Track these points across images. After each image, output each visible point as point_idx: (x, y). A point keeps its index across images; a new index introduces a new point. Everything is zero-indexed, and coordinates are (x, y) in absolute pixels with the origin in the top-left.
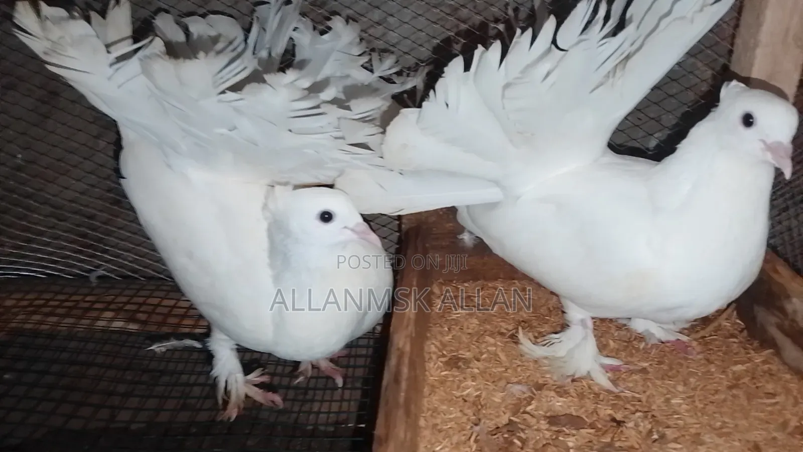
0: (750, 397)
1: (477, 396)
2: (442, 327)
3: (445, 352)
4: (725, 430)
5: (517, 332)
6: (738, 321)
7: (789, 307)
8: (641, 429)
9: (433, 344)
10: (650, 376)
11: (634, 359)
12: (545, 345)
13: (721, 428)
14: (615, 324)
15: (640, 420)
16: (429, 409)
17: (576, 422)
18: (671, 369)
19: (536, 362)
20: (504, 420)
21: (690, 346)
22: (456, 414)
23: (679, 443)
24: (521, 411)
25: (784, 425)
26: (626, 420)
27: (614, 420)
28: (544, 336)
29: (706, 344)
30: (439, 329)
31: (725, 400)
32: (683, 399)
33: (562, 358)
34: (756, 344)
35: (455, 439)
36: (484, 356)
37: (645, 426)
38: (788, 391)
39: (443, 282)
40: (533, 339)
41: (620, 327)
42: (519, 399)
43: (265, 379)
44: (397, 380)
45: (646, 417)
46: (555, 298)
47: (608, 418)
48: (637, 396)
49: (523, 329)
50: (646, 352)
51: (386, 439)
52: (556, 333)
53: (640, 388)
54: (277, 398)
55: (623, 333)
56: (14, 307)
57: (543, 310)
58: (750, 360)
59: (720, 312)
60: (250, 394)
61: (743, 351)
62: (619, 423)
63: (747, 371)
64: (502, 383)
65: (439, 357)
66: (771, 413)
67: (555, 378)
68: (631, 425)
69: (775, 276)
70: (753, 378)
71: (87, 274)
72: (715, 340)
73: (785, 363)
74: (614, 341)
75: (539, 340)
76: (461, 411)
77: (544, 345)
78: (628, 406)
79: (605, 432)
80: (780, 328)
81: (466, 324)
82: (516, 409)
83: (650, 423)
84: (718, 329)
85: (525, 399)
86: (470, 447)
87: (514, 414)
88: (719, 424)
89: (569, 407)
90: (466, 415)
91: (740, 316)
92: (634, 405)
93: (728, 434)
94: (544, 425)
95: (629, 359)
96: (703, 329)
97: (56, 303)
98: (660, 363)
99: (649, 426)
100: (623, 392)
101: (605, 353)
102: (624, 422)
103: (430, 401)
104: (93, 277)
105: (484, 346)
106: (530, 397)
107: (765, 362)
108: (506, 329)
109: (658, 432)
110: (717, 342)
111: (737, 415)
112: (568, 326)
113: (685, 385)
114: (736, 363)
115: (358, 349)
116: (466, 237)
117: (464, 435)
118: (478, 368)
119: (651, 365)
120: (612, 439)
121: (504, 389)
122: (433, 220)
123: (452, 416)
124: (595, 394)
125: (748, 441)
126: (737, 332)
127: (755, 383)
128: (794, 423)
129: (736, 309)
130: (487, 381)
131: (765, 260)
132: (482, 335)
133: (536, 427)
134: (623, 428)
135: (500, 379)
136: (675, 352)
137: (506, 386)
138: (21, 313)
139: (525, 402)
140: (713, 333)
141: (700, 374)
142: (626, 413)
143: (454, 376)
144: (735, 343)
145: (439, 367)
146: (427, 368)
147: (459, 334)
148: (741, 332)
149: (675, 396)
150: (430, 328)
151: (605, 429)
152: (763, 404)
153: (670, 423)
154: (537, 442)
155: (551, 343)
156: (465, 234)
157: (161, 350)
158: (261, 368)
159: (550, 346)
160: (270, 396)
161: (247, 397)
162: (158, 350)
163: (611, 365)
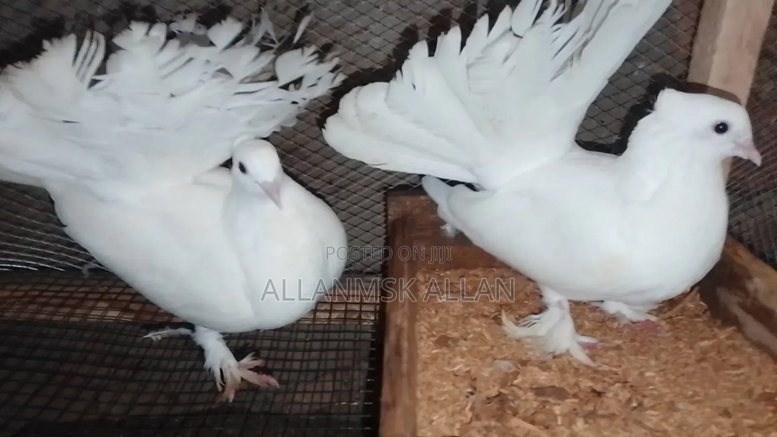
0: (717, 369)
1: (467, 372)
2: (428, 309)
3: (434, 333)
4: (697, 398)
5: (500, 315)
6: (702, 303)
7: (751, 287)
8: (620, 397)
9: (423, 325)
10: (624, 352)
11: (608, 338)
12: (527, 325)
13: (692, 396)
14: (589, 307)
15: (619, 391)
16: (423, 383)
17: (560, 394)
18: (643, 346)
19: (518, 341)
20: (493, 392)
21: (658, 326)
22: (448, 387)
23: (656, 410)
24: (509, 384)
25: (750, 393)
26: (606, 391)
27: (594, 391)
28: (524, 317)
29: (673, 323)
30: (426, 312)
31: (694, 372)
32: (657, 372)
33: (543, 337)
34: (719, 322)
35: (450, 409)
36: (471, 336)
37: (625, 395)
38: (751, 363)
39: (426, 270)
40: (515, 320)
41: (595, 309)
42: (507, 374)
43: (258, 363)
44: (398, 353)
45: (624, 387)
46: (532, 284)
47: (589, 390)
48: (614, 369)
50: (619, 332)
51: (393, 404)
52: (535, 314)
53: (615, 363)
54: (273, 381)
55: (597, 314)
56: (10, 297)
57: (522, 295)
58: (714, 336)
59: (684, 295)
60: (245, 377)
61: (708, 329)
62: (599, 394)
63: (713, 346)
64: (489, 360)
65: (429, 337)
66: (737, 382)
67: (537, 355)
68: (610, 395)
69: (736, 259)
70: (719, 352)
71: (79, 268)
72: (681, 320)
73: (747, 338)
74: (589, 321)
75: (519, 322)
76: (453, 385)
77: (525, 326)
78: (606, 379)
79: (587, 402)
80: (742, 306)
81: (451, 307)
82: (506, 380)
83: (629, 392)
84: (684, 310)
85: (512, 373)
86: (465, 415)
87: (503, 386)
88: (690, 393)
89: (552, 380)
90: (457, 388)
91: (703, 298)
92: (611, 378)
93: (699, 402)
94: (531, 395)
95: (604, 338)
96: (670, 310)
97: (51, 294)
98: (633, 340)
99: (628, 395)
100: (601, 367)
101: (581, 332)
102: (604, 393)
103: (422, 377)
104: (85, 270)
105: (468, 327)
106: (515, 372)
107: (728, 338)
108: (489, 312)
109: (637, 399)
110: (684, 322)
111: (706, 385)
112: (547, 308)
113: (657, 359)
114: (703, 339)
115: (347, 334)
116: (448, 229)
117: (458, 406)
118: (466, 347)
119: (624, 343)
120: (595, 407)
121: (491, 365)
122: (418, 211)
123: (445, 389)
124: (575, 369)
125: (718, 408)
126: (700, 313)
127: (721, 357)
128: (758, 390)
129: (699, 292)
130: (476, 357)
131: (726, 245)
132: (467, 317)
133: (524, 398)
134: (604, 399)
135: (487, 356)
136: (645, 331)
137: (493, 362)
138: (17, 303)
139: (511, 377)
140: (679, 314)
141: (670, 350)
142: (606, 385)
143: (444, 354)
144: (700, 322)
145: (429, 346)
146: (419, 346)
147: (446, 316)
148: (705, 312)
149: (648, 369)
150: (419, 312)
151: (587, 399)
152: (730, 374)
153: (645, 393)
154: (526, 411)
155: (531, 324)
156: (447, 225)
157: (156, 338)
158: (254, 353)
159: (531, 327)
160: (265, 378)
161: (242, 379)
162: (154, 338)
163: (587, 343)
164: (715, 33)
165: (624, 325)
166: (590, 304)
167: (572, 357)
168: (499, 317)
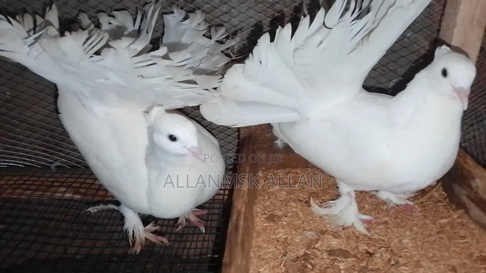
0: (450, 239)
1: (285, 238)
2: (264, 196)
3: (266, 212)
4: (435, 259)
5: (310, 199)
6: (443, 193)
7: (474, 185)
8: (384, 258)
9: (259, 207)
10: (389, 226)
11: (380, 216)
13: (432, 257)
14: (369, 194)
15: (383, 253)
16: (256, 246)
17: (345, 254)
18: (402, 221)
19: (321, 217)
20: (301, 252)
21: (414, 208)
22: (272, 249)
23: (407, 267)
24: (312, 247)
25: (471, 255)
27: (368, 252)
29: (424, 207)
30: (263, 198)
31: (435, 241)
32: (410, 240)
33: (337, 215)
34: (454, 206)
35: (272, 264)
36: (290, 214)
37: (387, 256)
38: (473, 235)
39: (265, 169)
41: (372, 197)
42: (311, 240)
43: (157, 228)
44: (236, 229)
45: (387, 251)
46: (332, 179)
47: (364, 252)
48: (382, 238)
49: (313, 198)
50: (387, 212)
51: (230, 265)
53: (383, 233)
54: (165, 240)
55: (374, 200)
56: (5, 184)
57: (326, 186)
58: (450, 216)
59: (431, 187)
60: (148, 238)
61: (446, 211)
62: (371, 255)
63: (448, 223)
64: (300, 231)
65: (262, 215)
66: (463, 248)
67: (332, 227)
68: (378, 255)
69: (465, 166)
70: (452, 227)
71: (50, 165)
72: (430, 204)
73: (471, 218)
74: (368, 205)
75: (322, 204)
76: (276, 247)
77: (326, 208)
78: (376, 244)
79: (363, 260)
80: (468, 196)
81: (278, 195)
82: (309, 246)
83: (390, 254)
84: (431, 197)
85: (314, 240)
86: (281, 269)
87: (308, 249)
88: (431, 255)
89: (341, 245)
90: (278, 249)
91: (444, 190)
92: (380, 244)
93: (437, 261)
94: (325, 255)
95: (377, 215)
96: (422, 197)
97: (31, 182)
98: (396, 218)
99: (389, 256)
100: (373, 236)
101: (363, 212)
102: (374, 254)
103: (257, 241)
104: (53, 167)
105: (289, 208)
106: (317, 238)
107: (459, 217)
108: (303, 198)
109: (394, 260)
110: (431, 206)
111: (442, 249)
112: (341, 196)
113: (411, 231)
114: (442, 218)
115: (214, 210)
116: (279, 142)
117: (277, 262)
118: (286, 222)
119: (390, 219)
120: (367, 264)
121: (301, 234)
122: (259, 131)
123: (270, 250)
124: (356, 237)
125: (449, 265)
126: (442, 200)
127: (453, 230)
128: (477, 254)
129: (442, 185)
130: (291, 229)
131: (459, 155)
132: (289, 201)
133: (321, 257)
134: (373, 258)
135: (299, 228)
136: (405, 212)
137: (303, 232)
138: (9, 188)
139: (314, 242)
140: (428, 200)
141: (420, 225)
142: (375, 248)
143: (272, 226)
144: (441, 206)
145: (262, 221)
146: (255, 221)
147: (275, 201)
148: (445, 199)
149: (405, 238)
150: (257, 197)
151: (362, 258)
152: (458, 243)
153: (402, 254)
154: (321, 266)
155: (330, 206)
156: (278, 140)
157: (94, 211)
158: (154, 222)
159: (330, 208)
160: (160, 238)
161: (146, 239)
162: (92, 211)
163: (366, 219)
164: (456, 14)
165: (391, 207)
166: (369, 193)
167: (355, 228)
168: (309, 201)
